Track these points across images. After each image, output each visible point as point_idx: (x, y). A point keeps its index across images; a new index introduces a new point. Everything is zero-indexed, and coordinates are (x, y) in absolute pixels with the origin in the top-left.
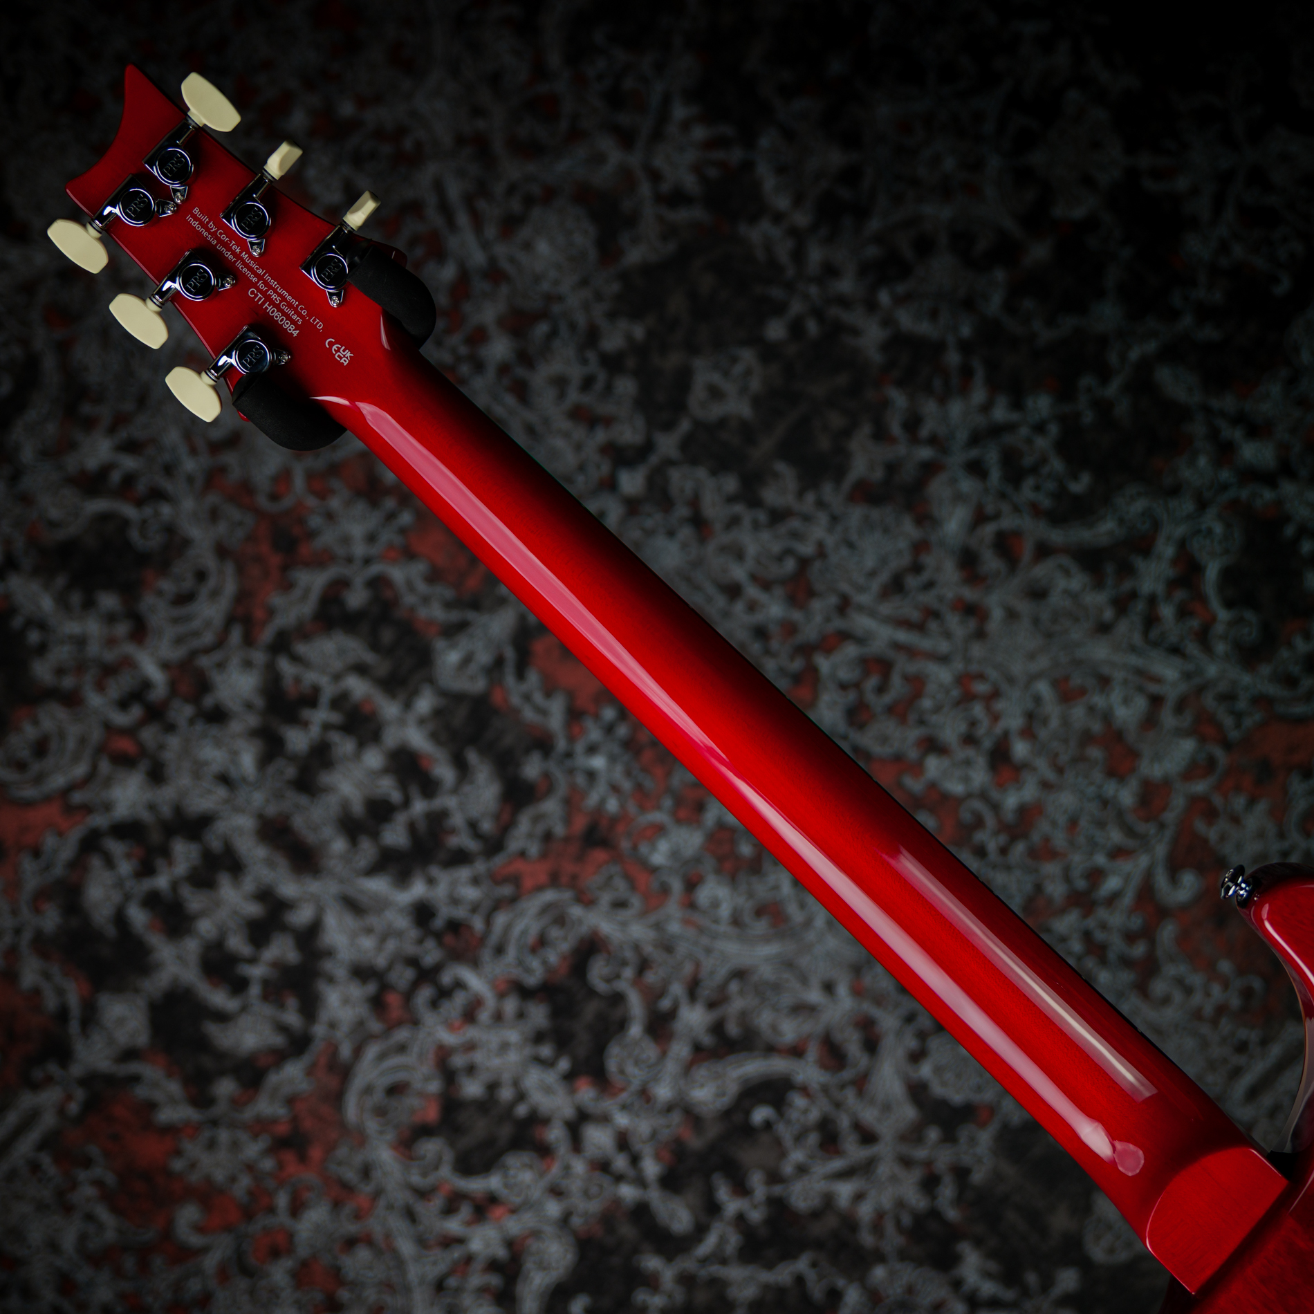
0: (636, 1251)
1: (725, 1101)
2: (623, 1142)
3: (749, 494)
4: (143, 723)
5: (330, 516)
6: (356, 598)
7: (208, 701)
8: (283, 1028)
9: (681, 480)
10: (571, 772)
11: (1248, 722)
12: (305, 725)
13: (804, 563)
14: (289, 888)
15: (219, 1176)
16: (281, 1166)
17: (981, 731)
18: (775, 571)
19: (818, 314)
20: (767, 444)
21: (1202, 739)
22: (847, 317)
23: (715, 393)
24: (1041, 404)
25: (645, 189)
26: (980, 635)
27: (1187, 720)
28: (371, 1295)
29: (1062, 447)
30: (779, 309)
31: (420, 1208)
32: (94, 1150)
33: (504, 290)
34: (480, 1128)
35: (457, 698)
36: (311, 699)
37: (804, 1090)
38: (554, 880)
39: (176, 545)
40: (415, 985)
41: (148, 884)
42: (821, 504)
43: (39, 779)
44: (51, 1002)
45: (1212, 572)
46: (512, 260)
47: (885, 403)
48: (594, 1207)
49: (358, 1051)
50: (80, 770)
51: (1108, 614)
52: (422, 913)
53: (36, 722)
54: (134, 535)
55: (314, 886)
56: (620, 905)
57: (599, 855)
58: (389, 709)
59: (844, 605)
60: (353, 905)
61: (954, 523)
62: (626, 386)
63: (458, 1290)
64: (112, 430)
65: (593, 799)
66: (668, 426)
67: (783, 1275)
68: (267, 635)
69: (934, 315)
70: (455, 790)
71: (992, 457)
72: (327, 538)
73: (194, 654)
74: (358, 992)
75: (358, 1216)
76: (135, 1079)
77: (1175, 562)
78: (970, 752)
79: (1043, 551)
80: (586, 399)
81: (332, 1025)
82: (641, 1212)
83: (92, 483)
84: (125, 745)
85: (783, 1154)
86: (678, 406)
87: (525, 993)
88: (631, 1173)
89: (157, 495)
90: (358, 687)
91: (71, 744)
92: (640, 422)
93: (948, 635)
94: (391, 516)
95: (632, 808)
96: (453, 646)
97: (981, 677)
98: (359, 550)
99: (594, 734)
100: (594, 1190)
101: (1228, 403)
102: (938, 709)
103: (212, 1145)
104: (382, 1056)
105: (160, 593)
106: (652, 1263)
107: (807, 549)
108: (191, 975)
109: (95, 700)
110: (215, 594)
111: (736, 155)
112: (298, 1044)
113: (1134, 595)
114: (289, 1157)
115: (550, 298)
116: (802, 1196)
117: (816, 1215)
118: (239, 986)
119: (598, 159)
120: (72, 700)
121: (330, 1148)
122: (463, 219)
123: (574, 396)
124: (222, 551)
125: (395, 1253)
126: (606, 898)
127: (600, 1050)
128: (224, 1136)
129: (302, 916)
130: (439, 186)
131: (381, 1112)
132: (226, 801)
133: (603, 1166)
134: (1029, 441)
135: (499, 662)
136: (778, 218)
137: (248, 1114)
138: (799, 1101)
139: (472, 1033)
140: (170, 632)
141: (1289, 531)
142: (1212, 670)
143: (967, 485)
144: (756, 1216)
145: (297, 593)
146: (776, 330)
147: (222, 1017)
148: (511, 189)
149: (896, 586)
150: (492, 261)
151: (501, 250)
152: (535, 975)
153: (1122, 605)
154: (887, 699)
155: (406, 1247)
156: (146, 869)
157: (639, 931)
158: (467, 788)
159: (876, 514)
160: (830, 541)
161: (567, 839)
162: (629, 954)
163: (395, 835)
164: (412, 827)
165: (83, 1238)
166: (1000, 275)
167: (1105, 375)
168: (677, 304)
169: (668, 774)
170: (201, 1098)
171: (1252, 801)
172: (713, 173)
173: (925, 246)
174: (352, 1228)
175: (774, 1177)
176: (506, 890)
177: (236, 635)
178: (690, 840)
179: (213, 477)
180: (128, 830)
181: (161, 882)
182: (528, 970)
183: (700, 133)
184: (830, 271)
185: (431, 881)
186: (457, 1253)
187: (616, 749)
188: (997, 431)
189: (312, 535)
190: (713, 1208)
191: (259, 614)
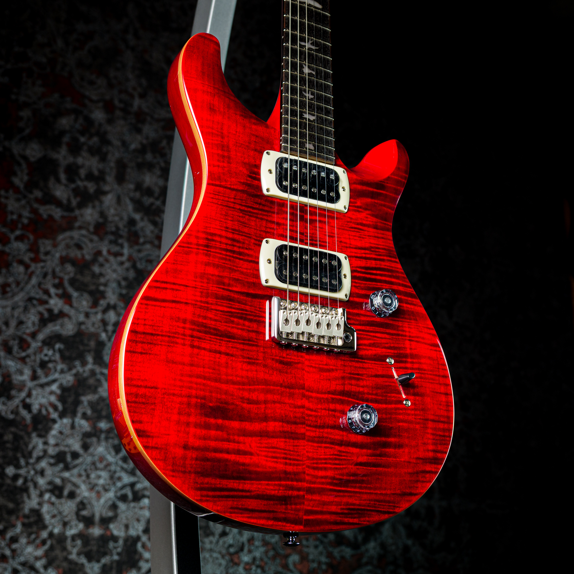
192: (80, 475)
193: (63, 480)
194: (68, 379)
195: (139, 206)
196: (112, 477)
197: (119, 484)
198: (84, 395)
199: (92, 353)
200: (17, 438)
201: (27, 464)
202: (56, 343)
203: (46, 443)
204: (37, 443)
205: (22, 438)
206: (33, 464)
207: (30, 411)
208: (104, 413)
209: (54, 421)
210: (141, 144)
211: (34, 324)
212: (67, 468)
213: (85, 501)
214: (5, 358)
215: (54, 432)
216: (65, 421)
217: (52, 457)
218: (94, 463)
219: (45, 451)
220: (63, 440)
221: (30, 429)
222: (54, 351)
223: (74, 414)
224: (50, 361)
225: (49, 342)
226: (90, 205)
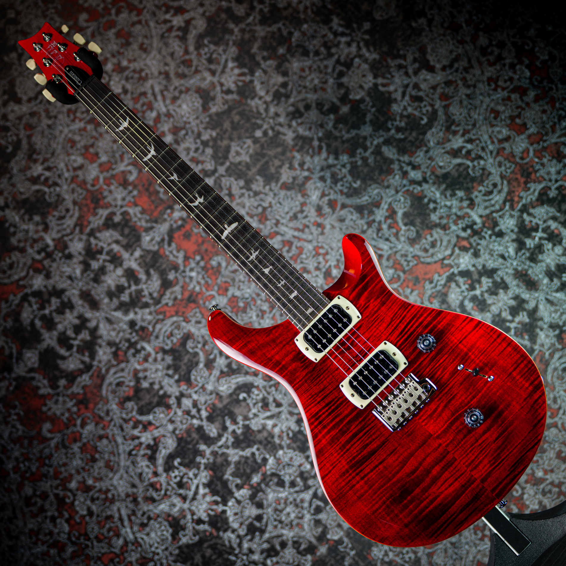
0: (197, 443)
1: (230, 391)
2: (195, 404)
3: (248, 186)
4: (45, 258)
5: (111, 192)
6: (117, 219)
7: (67, 252)
8: (83, 362)
9: (225, 182)
10: (184, 277)
11: (411, 264)
12: (98, 260)
13: (265, 209)
14: (88, 315)
15: (58, 413)
16: (79, 410)
17: (321, 266)
18: (255, 211)
19: (272, 129)
20: (254, 170)
21: (396, 270)
22: (281, 130)
23: (238, 153)
24: (345, 158)
25: (218, 88)
26: (322, 233)
27: (391, 263)
28: (106, 456)
29: (351, 172)
30: (260, 127)
31: (125, 426)
32: (17, 403)
33: (171, 120)
34: (147, 398)
35: (148, 252)
36: (100, 252)
37: (257, 387)
38: (177, 313)
39: (60, 200)
40: (128, 348)
41: (42, 312)
42: (271, 190)
43: (9, 277)
44: (7, 352)
45: (400, 214)
46: (174, 111)
47: (293, 157)
48: (184, 427)
49: (108, 371)
50: (23, 274)
51: (365, 227)
52: (132, 324)
53: (10, 258)
54: (47, 197)
55: (98, 314)
56: (198, 322)
57: (192, 305)
58: (126, 255)
59: (277, 223)
60: (109, 321)
61: (315, 197)
62: (209, 151)
63: (136, 455)
64: (42, 163)
65: (191, 287)
66: (222, 164)
67: (247, 453)
68: (88, 230)
69: (310, 129)
70: (145, 283)
71: (328, 175)
72: (109, 199)
73: (63, 236)
74: (109, 350)
75: (104, 428)
76: (33, 378)
77: (387, 210)
78: (318, 273)
79: (344, 206)
80: (196, 155)
81: (100, 362)
82: (200, 429)
83: (35, 180)
84: (38, 266)
85: (250, 410)
86: (226, 157)
87: (165, 352)
88: (197, 416)
89: (56, 184)
90: (116, 248)
91: (21, 265)
92: (213, 162)
93: (312, 234)
94: (131, 192)
95: (204, 289)
96: (148, 235)
97: (322, 247)
98: (119, 203)
99: (193, 265)
100: (184, 421)
101: (406, 158)
102: (307, 258)
103: (57, 402)
104: (115, 373)
105: (54, 216)
106: (203, 447)
107: (266, 205)
108: (54, 343)
109: (30, 251)
110: (72, 217)
111: (248, 78)
112: (88, 367)
113: (374, 221)
114: (82, 407)
115: (186, 123)
116: (255, 425)
117: (259, 431)
118: (70, 347)
119: (204, 79)
120: (22, 251)
121: (96, 404)
122: (159, 98)
123: (192, 154)
124: (75, 203)
125: (115, 441)
126: (193, 320)
127: (189, 372)
128: (61, 399)
129: (92, 324)
130: (152, 87)
131: (114, 392)
132: (70, 285)
133: (188, 413)
134: (340, 170)
135: (163, 240)
136: (261, 98)
137: (69, 392)
138: (256, 392)
139: (146, 365)
140: (56, 228)
141: (426, 200)
142: (400, 247)
143: (319, 184)
144: (239, 432)
145: (98, 217)
146: (258, 134)
147: (63, 358)
148: (176, 88)
149: (295, 217)
150: (168, 111)
151: (171, 107)
152: (169, 346)
153: (370, 224)
154: (290, 255)
155: (119, 440)
156: (42, 308)
157: (204, 331)
158: (149, 282)
159: (289, 193)
160: (273, 202)
161: (182, 300)
162: (200, 339)
163: (125, 297)
164: (130, 295)
165: (11, 433)
166: (332, 116)
167: (365, 149)
168: (227, 125)
169: (217, 279)
170: (54, 386)
171: (412, 291)
172: (240, 84)
173: (308, 107)
174: (102, 432)
175: (246, 418)
176: (161, 317)
177: (78, 229)
178: (223, 300)
179: (74, 179)
180: (37, 294)
181: (47, 312)
182: (167, 345)
183: (237, 71)
184: (277, 115)
185: (136, 313)
186: (137, 442)
187: (200, 270)
188: (329, 167)
189: (104, 198)
190: (225, 428)
191: (85, 223)
192: (276, 527)
193: (268, 541)
194: (204, 476)
195: (124, 307)
196: (297, 506)
197: (306, 505)
198: (224, 474)
199: (201, 442)
200: (213, 547)
201: (236, 556)
202: (173, 462)
203: (234, 531)
204: (229, 537)
205: (216, 544)
206: (240, 552)
207: (204, 522)
208: (248, 471)
209: (224, 512)
210: (81, 262)
211: (148, 466)
212: (262, 532)
213: (295, 539)
214: (155, 507)
215: (231, 519)
216: (230, 504)
217: (246, 535)
218: (276, 510)
219: (239, 536)
220: (242, 517)
221: (215, 533)
222: (178, 468)
223: (231, 493)
224: (182, 478)
225: (169, 467)
226: (97, 348)
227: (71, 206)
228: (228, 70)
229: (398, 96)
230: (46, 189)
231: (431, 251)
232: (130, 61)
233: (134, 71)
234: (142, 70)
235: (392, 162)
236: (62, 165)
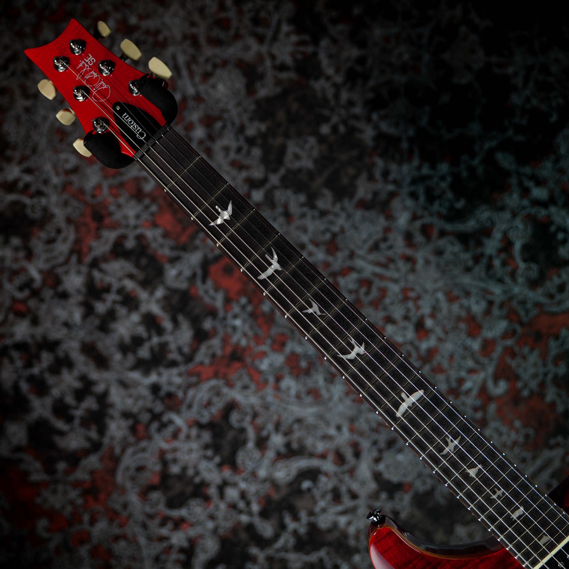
0: (247, 545)
1: (290, 478)
2: (243, 495)
3: (311, 203)
4: (29, 298)
5: (119, 206)
6: (130, 244)
7: (60, 289)
8: (89, 439)
9: (280, 196)
10: (225, 326)
11: (531, 314)
12: (104, 301)
13: (334, 235)
14: (94, 375)
15: (58, 506)
16: (86, 502)
17: (412, 314)
18: (321, 238)
19: (345, 122)
20: (319, 181)
21: (511, 321)
22: (357, 124)
23: (297, 157)
24: (444, 168)
25: (268, 63)
26: (413, 270)
27: (504, 312)
28: (125, 562)
29: (453, 187)
30: (327, 120)
31: (149, 523)
33: (202, 106)
34: (178, 487)
35: (173, 291)
36: (107, 289)
37: (326, 474)
38: (216, 375)
39: (48, 217)
40: (151, 421)
41: (29, 372)
42: (343, 209)
45: (518, 246)
46: (207, 92)
47: (373, 165)
48: (229, 524)
49: (123, 451)
51: (470, 263)
52: (155, 389)
54: (29, 211)
55: (105, 375)
56: (245, 387)
57: (237, 365)
58: (143, 295)
60: (124, 384)
61: (402, 219)
62: (257, 152)
63: (165, 562)
64: (20, 163)
65: (234, 339)
66: (275, 171)
67: (313, 557)
68: (88, 259)
69: (397, 125)
70: (172, 333)
71: (421, 190)
73: (54, 267)
74: (124, 424)
75: (121, 526)
76: (20, 461)
77: (502, 241)
78: (406, 323)
79: (443, 234)
80: (238, 157)
81: (112, 439)
82: (250, 528)
83: (10, 187)
84: (21, 307)
85: (315, 503)
86: (280, 162)
87: (201, 426)
88: (246, 509)
89: (40, 193)
90: (129, 284)
92: (262, 169)
93: (398, 270)
94: (147, 207)
95: (252, 344)
96: (173, 267)
97: (412, 289)
98: (132, 222)
100: (229, 517)
101: (528, 170)
102: (392, 303)
103: (55, 492)
104: (134, 453)
105: (39, 238)
106: (254, 551)
107: (336, 229)
108: (48, 414)
109: (8, 286)
110: (65, 240)
111: (310, 49)
112: (96, 446)
113: (482, 255)
114: (90, 498)
115: (223, 111)
116: (323, 522)
117: (329, 531)
118: (69, 419)
119: (247, 48)
121: (109, 494)
122: (185, 73)
123: (232, 155)
124: (69, 220)
125: (137, 543)
126: (239, 384)
127: (234, 453)
128: (60, 488)
129: (100, 388)
130: (174, 58)
131: (133, 479)
132: (67, 335)
133: (233, 506)
134: (438, 184)
135: (194, 275)
136: (328, 78)
137: (72, 478)
138: (323, 479)
139: (176, 444)
140: (44, 256)
141: (553, 228)
142: (516, 290)
143: (409, 203)
145: (102, 241)
146: (325, 129)
147: (61, 433)
148: (207, 60)
149: (375, 247)
150: (198, 92)
151: (202, 88)
152: (205, 419)
153: (477, 259)
154: (370, 298)
155: (142, 541)
156: (29, 365)
157: (254, 400)
158: (177, 332)
159: (368, 214)
160: (347, 225)
161: (223, 357)
162: (249, 410)
163: (144, 353)
164: (152, 349)
166: (427, 108)
167: (473, 155)
168: (281, 115)
169: (270, 329)
170: (50, 469)
171: (532, 349)
172: (299, 57)
173: (394, 94)
174: (117, 531)
175: (311, 513)
176: (194, 379)
177: (74, 259)
178: (279, 359)
179: (66, 186)
180: (21, 346)
181: (36, 370)
182: (202, 416)
183: (294, 38)
184: (351, 103)
185: (160, 374)
186: (165, 544)
187: (246, 317)
188: (423, 179)
189: (110, 214)
190: (283, 527)
191: (85, 250)
195: (143, 366)
199: (251, 543)
210: (80, 304)
226: (108, 420)
227: (63, 225)
228: (282, 36)
229: (519, 81)
230: (26, 200)
231: (558, 297)
232: (141, 18)
233: (148, 32)
234: (157, 32)
235: (507, 174)
236: (48, 167)
